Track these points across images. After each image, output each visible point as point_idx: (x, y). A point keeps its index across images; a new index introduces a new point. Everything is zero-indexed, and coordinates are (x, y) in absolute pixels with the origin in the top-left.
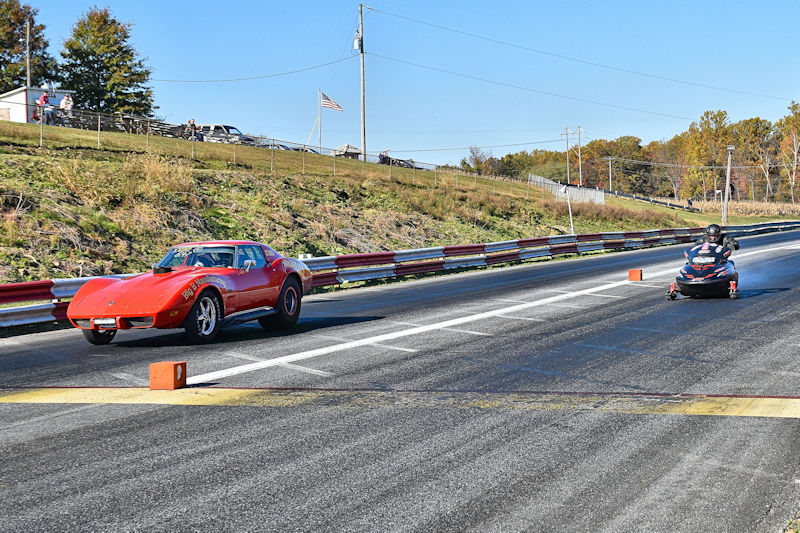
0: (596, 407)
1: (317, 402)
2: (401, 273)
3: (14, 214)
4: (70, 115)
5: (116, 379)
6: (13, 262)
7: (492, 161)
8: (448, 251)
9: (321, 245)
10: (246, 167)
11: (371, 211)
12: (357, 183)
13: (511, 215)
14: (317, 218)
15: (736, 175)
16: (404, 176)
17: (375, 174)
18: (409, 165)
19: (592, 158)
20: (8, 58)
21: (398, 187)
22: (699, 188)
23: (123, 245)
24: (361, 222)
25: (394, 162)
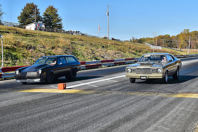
0: (156, 95)
1: (94, 93)
2: (116, 64)
3: (31, 50)
4: (44, 29)
5: (51, 87)
6: (30, 61)
7: (137, 40)
8: (126, 60)
9: (98, 58)
10: (82, 40)
11: (109, 50)
12: (106, 44)
13: (141, 52)
14: (97, 52)
15: (191, 43)
16: (117, 43)
17: (111, 42)
18: (118, 40)
19: (159, 39)
20: (31, 16)
21: (115, 45)
22: (183, 46)
24: (107, 53)
25: (115, 40)
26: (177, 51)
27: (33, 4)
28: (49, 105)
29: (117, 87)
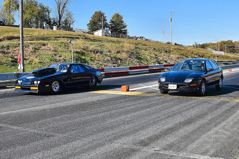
0: (218, 99)
1: (156, 96)
3: (98, 54)
4: (110, 34)
6: (97, 64)
7: (199, 45)
9: (161, 62)
10: (146, 45)
11: (172, 55)
12: (169, 49)
13: (203, 56)
14: (160, 56)
16: (180, 48)
17: (173, 47)
18: (181, 45)
19: (222, 45)
20: (99, 23)
21: (178, 50)
23: (119, 61)
24: (170, 57)
25: (178, 45)
27: (101, 12)
28: (112, 106)
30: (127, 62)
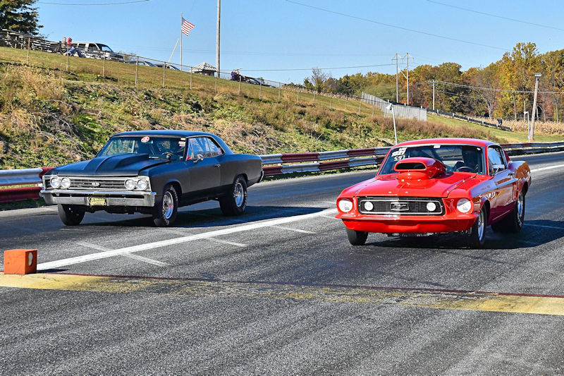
0: (398, 301)
1: (150, 290)
7: (331, 81)
8: (285, 158)
10: (115, 80)
11: (220, 121)
12: (209, 96)
13: (345, 128)
14: (172, 125)
15: (543, 99)
16: (252, 92)
17: (226, 89)
18: (259, 83)
19: (418, 81)
21: (245, 100)
22: (510, 110)
24: (212, 130)
25: (244, 79)
26: (486, 130)
29: (241, 268)
30: (33, 150)
